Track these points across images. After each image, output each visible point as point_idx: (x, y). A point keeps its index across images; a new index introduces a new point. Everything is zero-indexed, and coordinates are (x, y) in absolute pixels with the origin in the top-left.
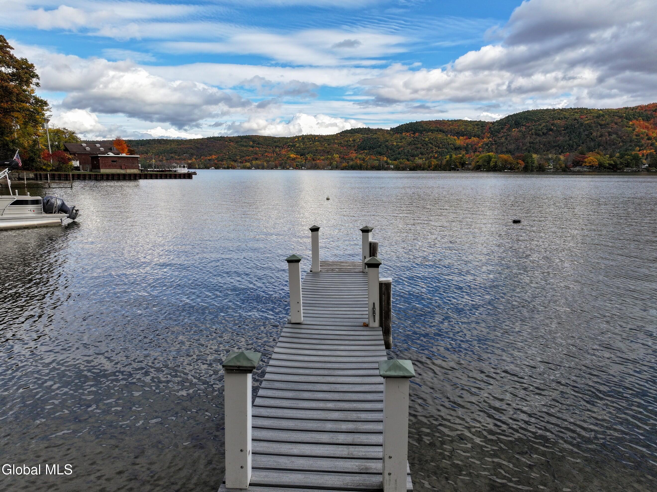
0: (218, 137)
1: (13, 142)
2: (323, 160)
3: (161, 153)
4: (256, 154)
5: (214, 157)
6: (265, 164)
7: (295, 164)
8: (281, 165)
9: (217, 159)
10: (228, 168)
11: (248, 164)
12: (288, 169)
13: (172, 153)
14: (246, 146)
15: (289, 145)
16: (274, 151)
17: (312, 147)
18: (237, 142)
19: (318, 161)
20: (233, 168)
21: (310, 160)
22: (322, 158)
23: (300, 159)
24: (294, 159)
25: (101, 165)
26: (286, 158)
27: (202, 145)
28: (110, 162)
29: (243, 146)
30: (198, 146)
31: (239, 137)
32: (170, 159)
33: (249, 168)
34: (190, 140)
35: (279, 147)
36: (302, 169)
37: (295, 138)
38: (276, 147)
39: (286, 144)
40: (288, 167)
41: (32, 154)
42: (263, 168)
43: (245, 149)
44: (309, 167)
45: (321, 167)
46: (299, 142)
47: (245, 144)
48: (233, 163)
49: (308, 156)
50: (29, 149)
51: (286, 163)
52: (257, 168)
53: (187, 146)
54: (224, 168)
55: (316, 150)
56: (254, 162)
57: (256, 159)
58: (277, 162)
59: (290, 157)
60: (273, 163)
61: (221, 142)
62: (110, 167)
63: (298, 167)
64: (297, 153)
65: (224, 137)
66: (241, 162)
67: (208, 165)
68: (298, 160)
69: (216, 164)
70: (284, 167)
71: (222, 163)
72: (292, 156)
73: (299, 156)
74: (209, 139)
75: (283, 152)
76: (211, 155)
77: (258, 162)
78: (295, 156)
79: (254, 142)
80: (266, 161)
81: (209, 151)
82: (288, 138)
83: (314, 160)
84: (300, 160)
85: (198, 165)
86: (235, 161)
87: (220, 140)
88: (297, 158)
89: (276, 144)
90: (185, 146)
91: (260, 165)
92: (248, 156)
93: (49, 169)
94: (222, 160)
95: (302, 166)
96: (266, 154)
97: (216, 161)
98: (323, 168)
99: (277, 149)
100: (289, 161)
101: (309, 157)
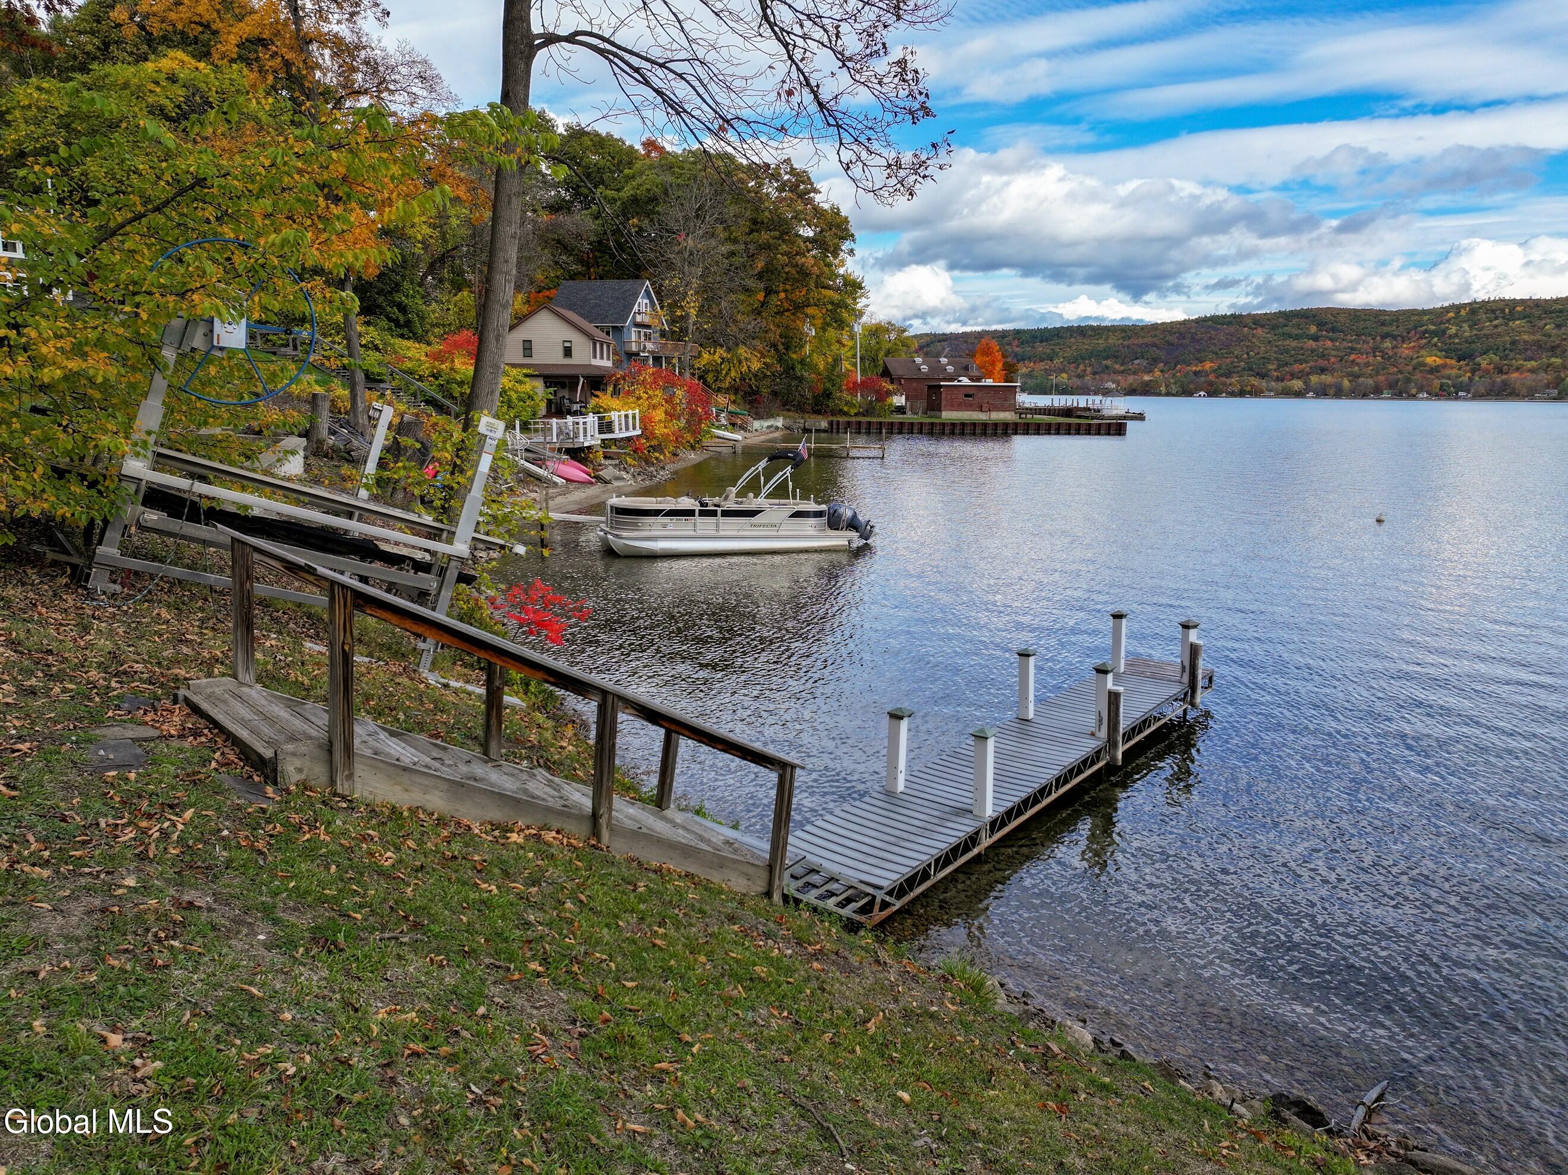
0: (1224, 317)
1: (802, 362)
2: (1532, 371)
3: (1083, 359)
4: (1323, 356)
5: (1208, 366)
6: (1346, 383)
7: (1437, 383)
8: (1392, 386)
9: (1214, 371)
10: (1242, 394)
11: (1297, 384)
12: (1413, 397)
13: (1106, 358)
14: (1297, 337)
15: (1426, 332)
16: (1375, 350)
17: (1499, 335)
18: (1274, 328)
19: (1515, 375)
20: (1256, 393)
21: (1487, 372)
22: (1533, 364)
23: (1455, 370)
24: (1434, 370)
25: (943, 403)
26: (1410, 368)
27: (1182, 336)
28: (962, 396)
29: (1290, 336)
30: (1173, 339)
31: (1282, 314)
32: (1103, 372)
33: (1299, 394)
34: (1155, 327)
35: (1394, 337)
36: (1457, 398)
37: (1446, 310)
38: (1384, 337)
39: (1415, 328)
40: (1414, 391)
41: (828, 385)
42: (1339, 393)
43: (1294, 344)
44: (1482, 390)
45: (1524, 391)
46: (1458, 320)
47: (1296, 332)
48: (1255, 381)
49: (1483, 362)
50: (826, 374)
51: (1408, 381)
52: (1322, 392)
53: (1146, 340)
54: (1232, 394)
55: (1513, 343)
56: (1314, 379)
57: (1323, 370)
58: (1381, 378)
59: (1425, 365)
60: (1370, 382)
61: (1232, 329)
62: (960, 407)
63: (1447, 392)
64: (1449, 352)
65: (1241, 316)
66: (1278, 379)
67: (1192, 386)
68: (1447, 372)
69: (1211, 384)
70: (1400, 391)
71: (1228, 381)
72: (1430, 360)
73: (1453, 362)
74: (1201, 321)
75: (1405, 350)
76: (1201, 361)
77: (1327, 379)
78: (1439, 361)
79: (1320, 325)
80: (1349, 375)
81: (1199, 351)
82: (1424, 312)
83: (1501, 372)
84: (1454, 372)
85: (1167, 386)
86: (1263, 376)
87: (1230, 323)
88: (1444, 366)
89: (1386, 329)
90: (1141, 341)
91: (1330, 386)
92: (1300, 361)
93: (853, 411)
94: (1228, 374)
95: (1459, 387)
96: (1352, 357)
97: (1212, 377)
98: (1529, 394)
99: (1388, 344)
100: (1418, 376)
101: (1484, 364)
